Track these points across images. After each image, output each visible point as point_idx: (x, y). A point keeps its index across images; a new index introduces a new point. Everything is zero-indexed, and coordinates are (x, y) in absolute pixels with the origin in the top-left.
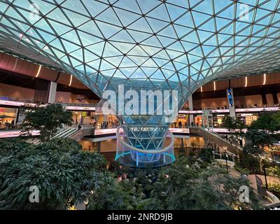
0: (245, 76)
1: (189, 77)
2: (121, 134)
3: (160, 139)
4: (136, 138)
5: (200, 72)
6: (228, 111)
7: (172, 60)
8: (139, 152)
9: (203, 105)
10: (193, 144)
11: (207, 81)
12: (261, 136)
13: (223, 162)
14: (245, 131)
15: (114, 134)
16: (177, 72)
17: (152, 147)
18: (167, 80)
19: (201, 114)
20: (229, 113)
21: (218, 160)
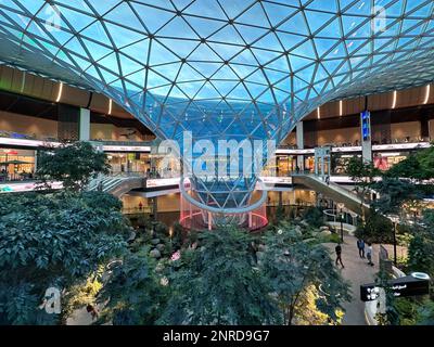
0: (393, 89)
1: (292, 95)
2: (188, 186)
3: (245, 194)
4: (207, 191)
5: (311, 86)
6: (359, 148)
7: (261, 67)
9: (321, 140)
10: (298, 201)
11: (324, 100)
12: (399, 188)
14: (378, 179)
16: (271, 87)
17: (231, 204)
18: (254, 101)
19: (313, 154)
20: (360, 152)
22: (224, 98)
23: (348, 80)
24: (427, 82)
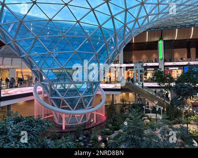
0: (176, 27)
1: (125, 25)
4: (61, 97)
5: (136, 20)
8: (66, 114)
9: (133, 57)
12: (186, 89)
13: (153, 116)
15: (31, 94)
16: (112, 17)
18: (100, 27)
19: (132, 67)
21: (148, 114)
22: (78, 22)
23: (156, 19)
24: (192, 25)
